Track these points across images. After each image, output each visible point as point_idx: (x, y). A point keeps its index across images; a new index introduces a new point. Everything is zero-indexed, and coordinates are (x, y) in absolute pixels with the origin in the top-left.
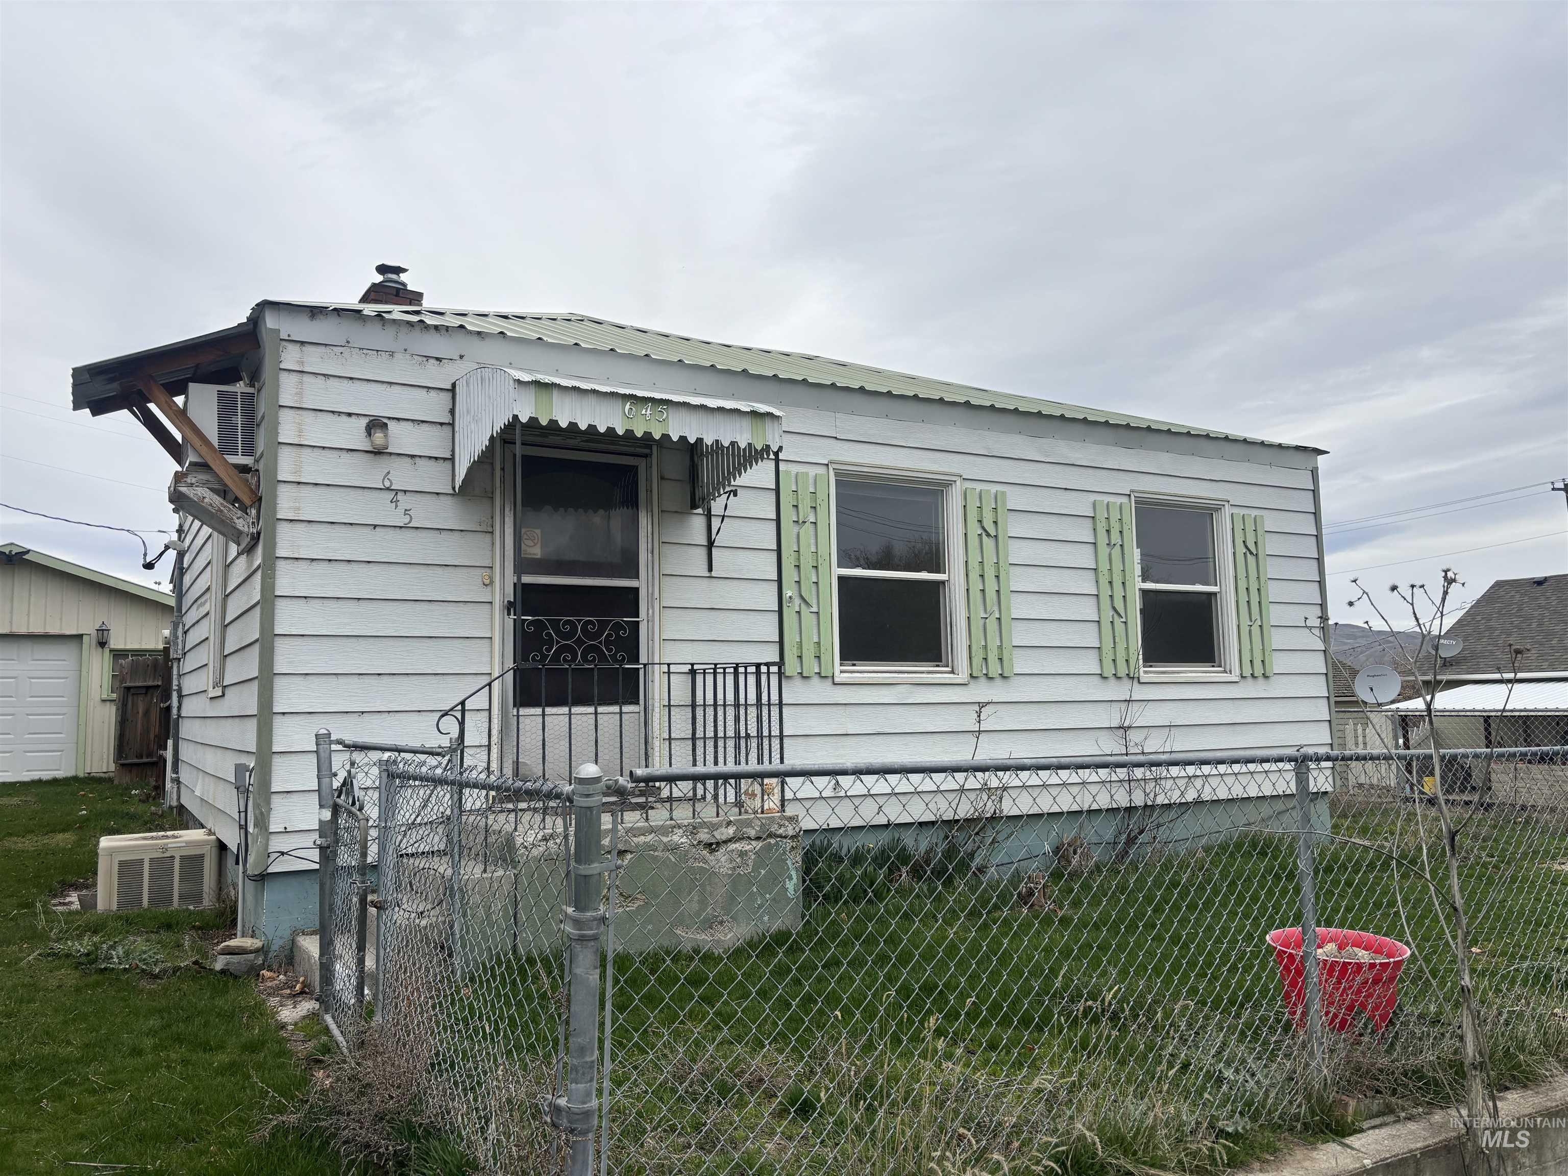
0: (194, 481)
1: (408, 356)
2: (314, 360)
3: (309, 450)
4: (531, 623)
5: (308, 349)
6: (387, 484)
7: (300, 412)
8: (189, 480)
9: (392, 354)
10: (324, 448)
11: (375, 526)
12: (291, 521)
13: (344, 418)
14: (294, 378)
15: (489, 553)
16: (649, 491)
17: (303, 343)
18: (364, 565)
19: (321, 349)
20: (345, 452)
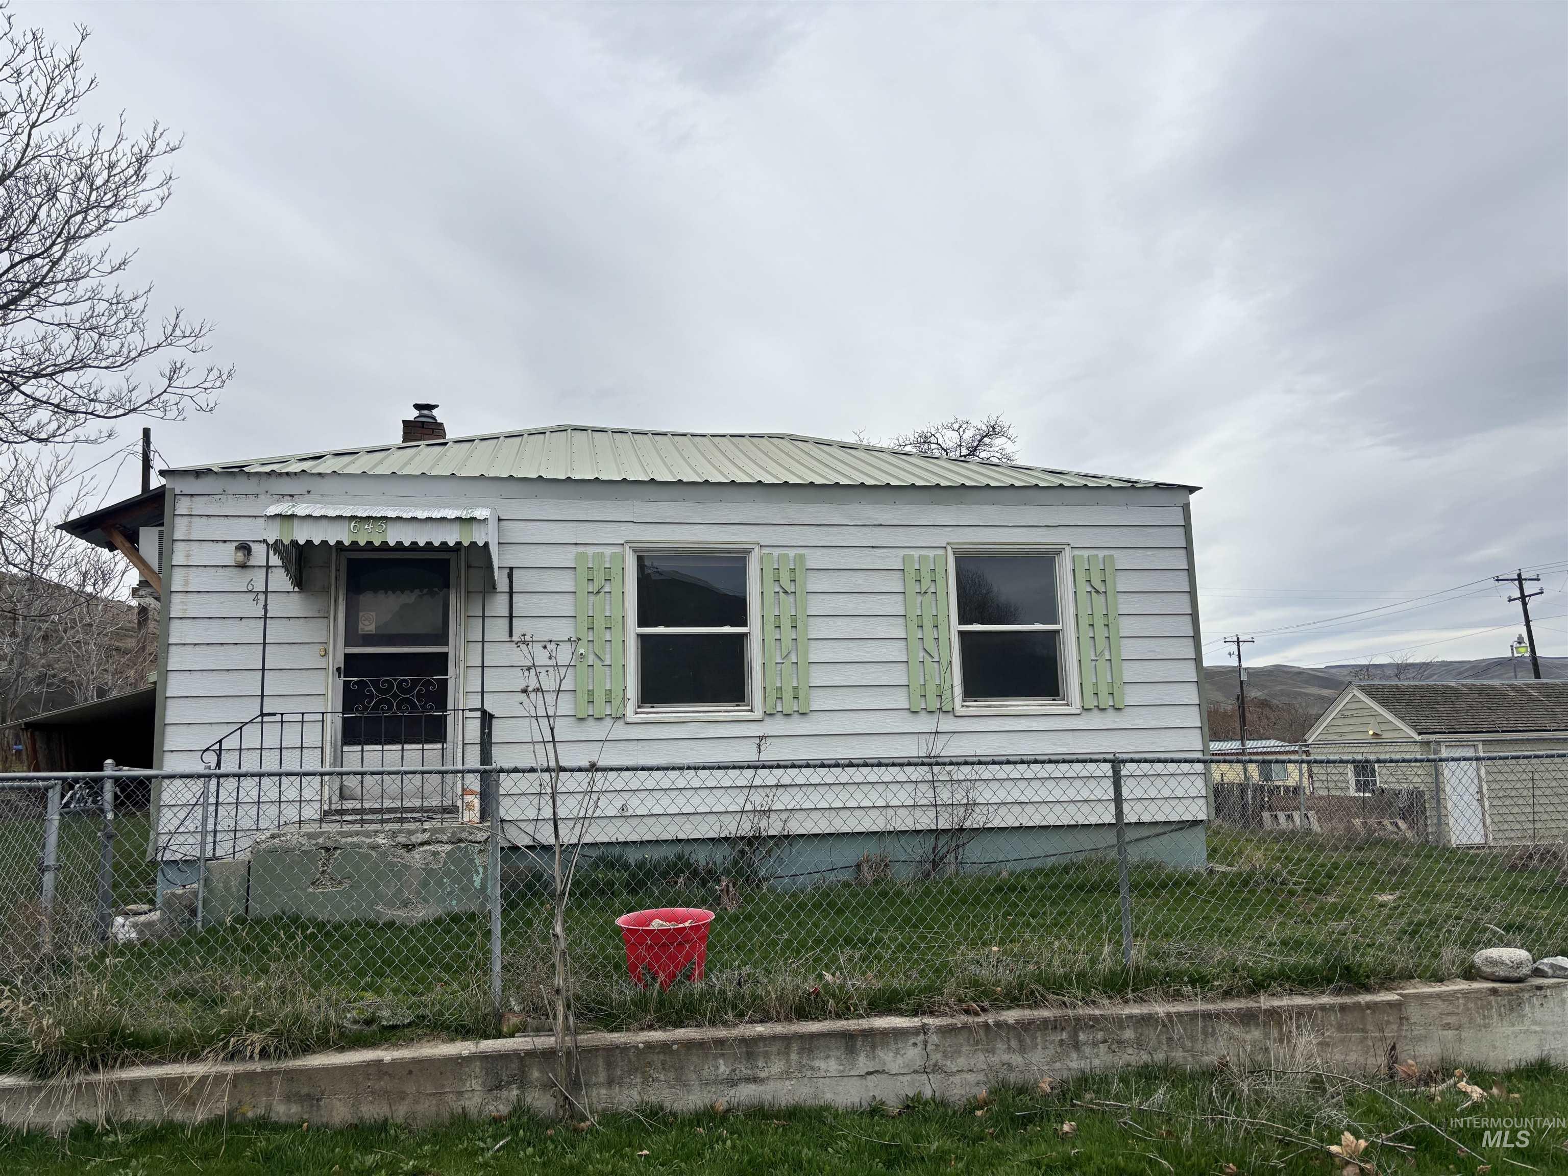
0: (143, 593)
1: (268, 496)
2: (200, 506)
3: (195, 569)
4: (356, 683)
5: (196, 499)
6: (250, 588)
7: (189, 543)
8: (140, 593)
9: (257, 496)
10: (205, 566)
11: (241, 618)
12: (181, 618)
13: (221, 544)
14: (186, 519)
15: (325, 633)
16: (459, 577)
17: (192, 495)
18: (232, 646)
19: (206, 498)
20: (220, 569)
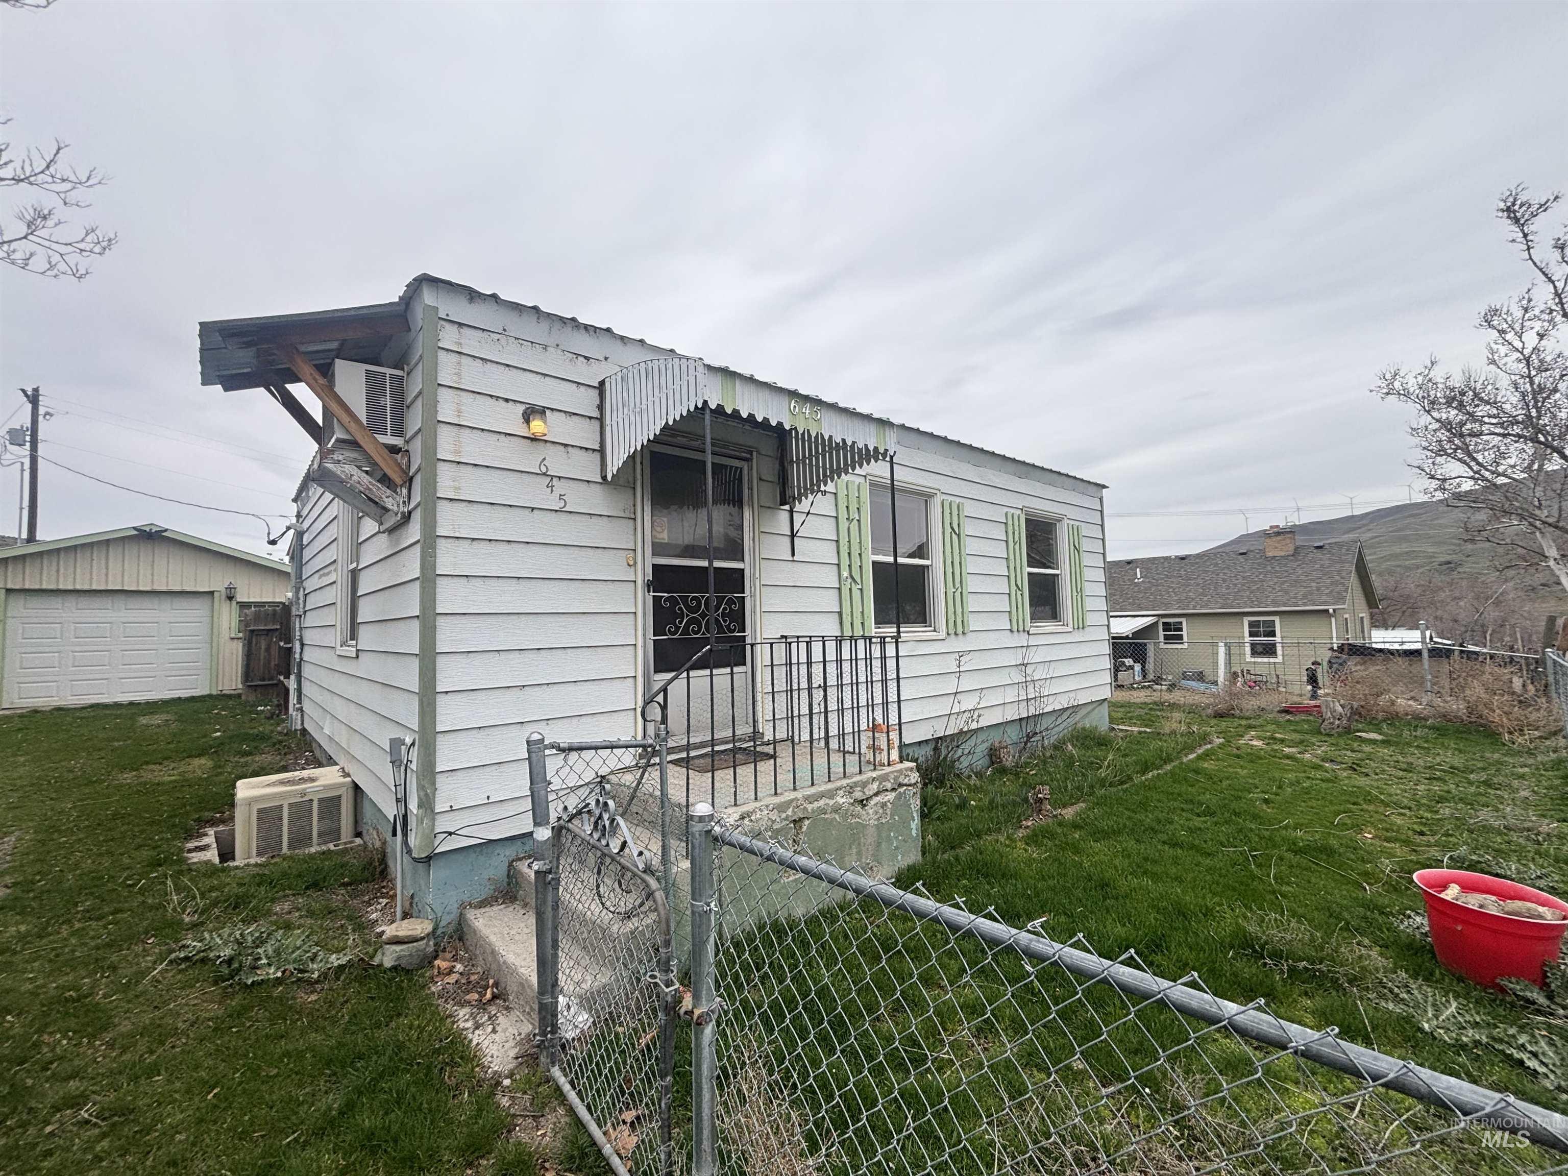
0: (341, 458)
1: (559, 352)
2: (471, 343)
3: (468, 431)
4: (667, 599)
5: (465, 331)
6: (544, 469)
7: (459, 392)
8: (335, 457)
9: (545, 347)
10: (483, 430)
11: (533, 509)
12: (451, 500)
13: (502, 402)
14: (454, 358)
15: (632, 537)
16: (751, 489)
17: (461, 325)
18: (522, 545)
19: (479, 333)
20: (502, 437)
